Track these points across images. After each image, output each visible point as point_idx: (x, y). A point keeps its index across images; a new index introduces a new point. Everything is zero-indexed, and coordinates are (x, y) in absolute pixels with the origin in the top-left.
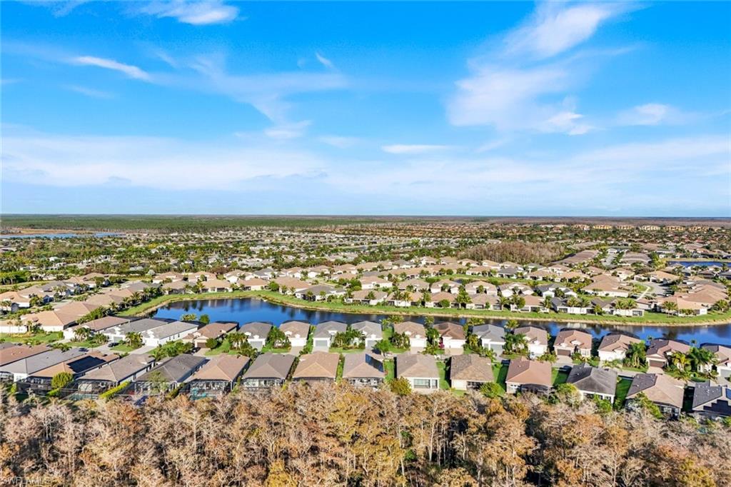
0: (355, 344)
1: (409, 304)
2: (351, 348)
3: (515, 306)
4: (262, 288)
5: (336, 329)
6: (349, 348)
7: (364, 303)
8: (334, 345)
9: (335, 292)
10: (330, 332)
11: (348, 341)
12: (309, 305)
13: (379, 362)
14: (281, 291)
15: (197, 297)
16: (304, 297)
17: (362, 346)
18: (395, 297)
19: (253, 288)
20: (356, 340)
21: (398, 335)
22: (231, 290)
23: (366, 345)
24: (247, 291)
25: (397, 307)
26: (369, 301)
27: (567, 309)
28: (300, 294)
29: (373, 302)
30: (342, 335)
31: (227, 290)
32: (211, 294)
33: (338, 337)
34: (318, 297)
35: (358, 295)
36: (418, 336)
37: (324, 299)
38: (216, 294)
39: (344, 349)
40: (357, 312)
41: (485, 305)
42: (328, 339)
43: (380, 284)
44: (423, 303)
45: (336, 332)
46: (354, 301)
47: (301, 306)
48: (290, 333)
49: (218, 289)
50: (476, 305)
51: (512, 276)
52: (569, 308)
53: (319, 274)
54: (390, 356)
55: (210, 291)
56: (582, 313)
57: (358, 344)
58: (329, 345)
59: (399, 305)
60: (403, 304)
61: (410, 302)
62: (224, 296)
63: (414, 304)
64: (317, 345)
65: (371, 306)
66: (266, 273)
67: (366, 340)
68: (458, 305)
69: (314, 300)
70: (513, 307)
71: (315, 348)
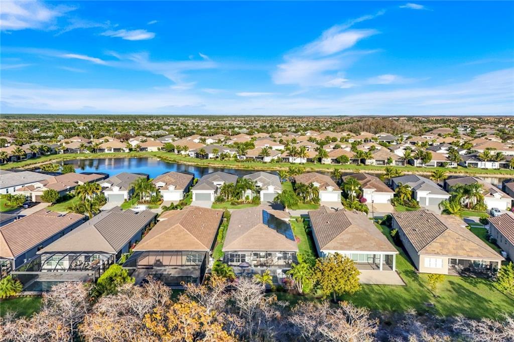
0: (247, 198)
1: (304, 161)
2: (242, 203)
3: (419, 161)
4: (159, 149)
5: (222, 179)
6: (238, 203)
7: (258, 160)
8: (219, 200)
9: (228, 151)
10: (215, 183)
11: (238, 195)
12: (202, 163)
13: (284, 222)
14: (176, 151)
15: (92, 156)
16: (197, 156)
17: (256, 201)
18: (290, 155)
19: (150, 149)
20: (249, 193)
21: (304, 185)
22: (127, 151)
23: (262, 199)
24: (144, 152)
25: (292, 163)
26: (262, 158)
27: (477, 164)
28: (193, 153)
29: (267, 159)
30: (230, 186)
31: (124, 150)
32: (107, 154)
33: (226, 189)
34: (211, 155)
35: (251, 153)
36: (330, 188)
37: (217, 157)
38: (112, 153)
39: (233, 204)
40: (250, 169)
41: (386, 161)
42: (212, 192)
43: (273, 147)
44: (320, 160)
45: (222, 183)
46: (247, 158)
47: (193, 164)
48: (163, 184)
49: (114, 149)
50: (376, 161)
51: (393, 142)
52: (479, 163)
53: (217, 141)
54: (297, 213)
55: (106, 151)
56: (494, 167)
57: (251, 198)
58: (213, 199)
59: (294, 162)
60: (298, 160)
61: (306, 159)
62: (120, 155)
63: (310, 161)
64: (197, 199)
65: (265, 163)
66: (167, 139)
67: (262, 192)
68: (357, 160)
69: (207, 158)
70: (417, 163)
71: (195, 202)
